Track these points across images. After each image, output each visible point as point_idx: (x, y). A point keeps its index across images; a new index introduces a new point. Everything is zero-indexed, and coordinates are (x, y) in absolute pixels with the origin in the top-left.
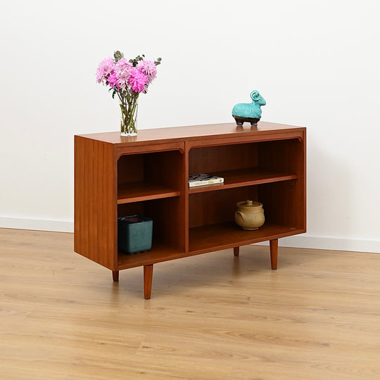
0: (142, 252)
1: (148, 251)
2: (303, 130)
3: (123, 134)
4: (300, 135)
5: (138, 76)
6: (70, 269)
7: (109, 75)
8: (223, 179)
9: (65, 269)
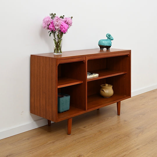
0: (65, 111)
1: (68, 111)
2: (130, 51)
3: (55, 54)
4: (129, 53)
5: (65, 25)
7: (49, 24)
8: (98, 74)
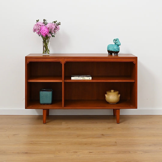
1: (50, 104)
2: (135, 58)
4: (133, 60)
6: (17, 135)
8: (91, 78)
9: (14, 135)
